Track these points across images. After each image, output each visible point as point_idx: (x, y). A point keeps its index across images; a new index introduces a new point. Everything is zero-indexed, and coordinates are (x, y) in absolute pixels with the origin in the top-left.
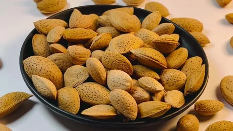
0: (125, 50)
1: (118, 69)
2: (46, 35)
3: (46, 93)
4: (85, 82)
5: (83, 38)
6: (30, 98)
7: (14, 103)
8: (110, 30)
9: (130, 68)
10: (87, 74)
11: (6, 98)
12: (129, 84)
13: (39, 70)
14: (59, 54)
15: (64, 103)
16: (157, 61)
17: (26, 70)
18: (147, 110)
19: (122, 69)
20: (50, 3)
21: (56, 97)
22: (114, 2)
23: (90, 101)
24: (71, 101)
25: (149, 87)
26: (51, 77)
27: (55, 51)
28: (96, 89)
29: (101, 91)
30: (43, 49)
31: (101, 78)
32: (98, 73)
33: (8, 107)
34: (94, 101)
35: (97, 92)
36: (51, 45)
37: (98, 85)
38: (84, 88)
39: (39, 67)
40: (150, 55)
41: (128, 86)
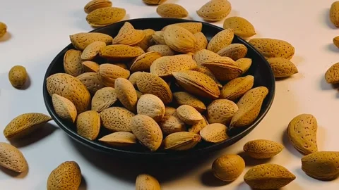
0: (166, 71)
1: (152, 93)
2: (82, 51)
3: (63, 115)
4: (111, 106)
5: (123, 56)
6: (49, 122)
7: (30, 124)
8: (163, 49)
9: (167, 93)
10: (115, 98)
11: (22, 118)
12: (159, 111)
13: (61, 89)
14: (91, 73)
15: (81, 127)
16: (202, 87)
17: (48, 89)
18: (172, 141)
19: (157, 94)
20: (102, 14)
21: (74, 120)
22: (185, 16)
23: (112, 127)
24: (89, 125)
25: (183, 116)
26: (74, 98)
27: (87, 70)
28: (121, 114)
29: (125, 117)
30: (75, 67)
31: (129, 103)
32: (125, 97)
33: (21, 128)
34: (116, 128)
35: (121, 118)
36: (84, 63)
37: (125, 110)
38: (108, 112)
39: (62, 86)
40: (193, 79)
41: (158, 113)
